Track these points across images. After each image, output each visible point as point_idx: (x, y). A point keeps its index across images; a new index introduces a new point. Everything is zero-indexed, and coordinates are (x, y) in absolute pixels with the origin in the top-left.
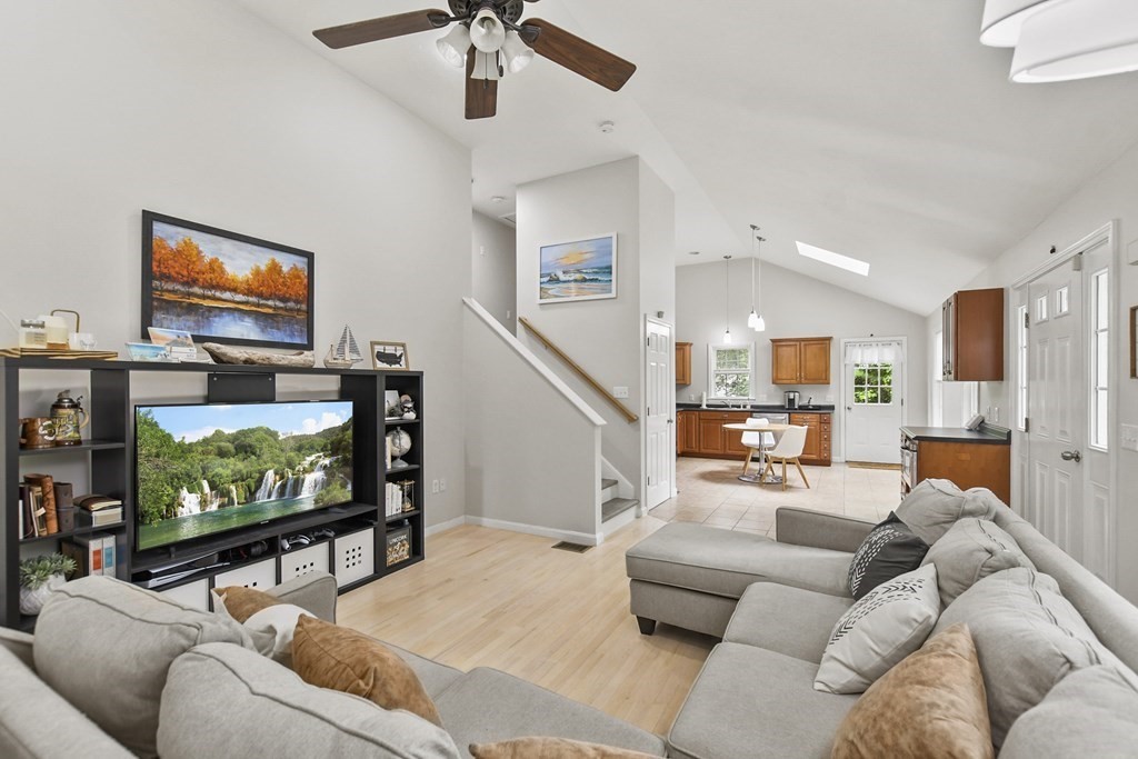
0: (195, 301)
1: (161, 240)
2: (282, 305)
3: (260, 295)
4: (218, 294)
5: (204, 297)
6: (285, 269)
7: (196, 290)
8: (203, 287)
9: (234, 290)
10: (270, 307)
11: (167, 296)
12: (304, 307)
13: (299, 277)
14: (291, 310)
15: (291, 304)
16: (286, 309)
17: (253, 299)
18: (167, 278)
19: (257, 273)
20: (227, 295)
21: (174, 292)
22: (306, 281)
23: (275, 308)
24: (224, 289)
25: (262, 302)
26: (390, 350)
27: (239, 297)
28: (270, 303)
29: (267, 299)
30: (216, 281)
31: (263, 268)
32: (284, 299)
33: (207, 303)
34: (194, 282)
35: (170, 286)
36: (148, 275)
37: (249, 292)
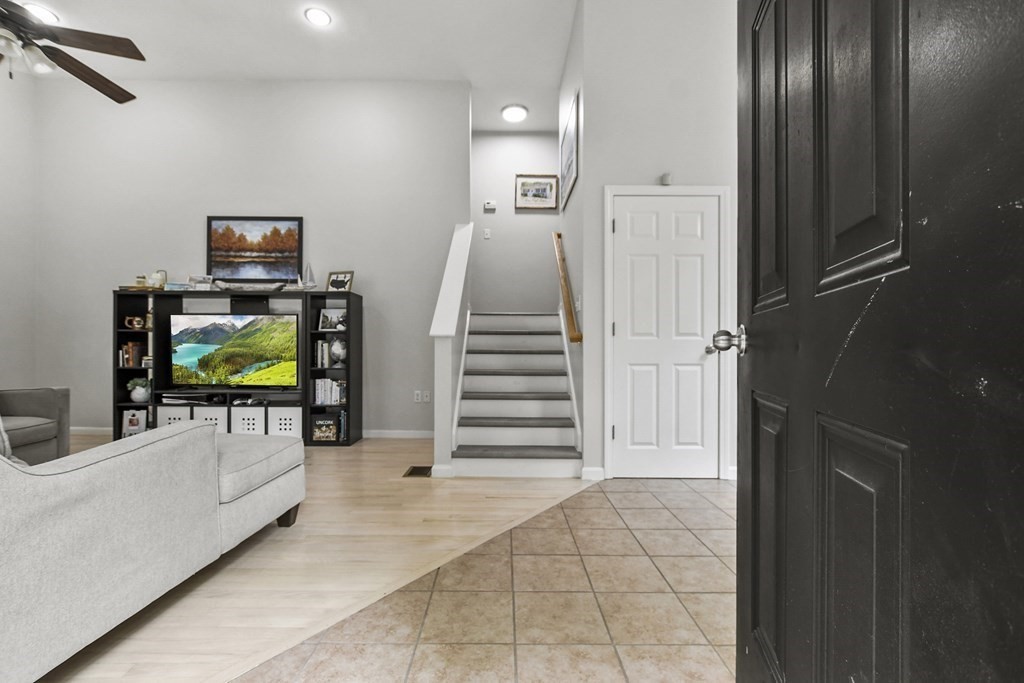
0: (231, 259)
1: (216, 229)
2: (280, 255)
3: (267, 251)
4: (243, 254)
5: (235, 257)
6: (283, 232)
7: (232, 253)
8: (235, 251)
9: (252, 250)
10: (272, 257)
11: (218, 259)
12: (295, 254)
13: (292, 235)
14: (287, 257)
15: (286, 254)
16: (282, 257)
17: (262, 254)
18: (218, 249)
19: (265, 237)
20: (248, 254)
21: (221, 256)
22: (297, 237)
23: (276, 258)
24: (246, 250)
25: (268, 255)
26: (341, 278)
27: (255, 254)
28: (273, 255)
29: (271, 253)
30: (242, 246)
31: (269, 234)
32: (281, 252)
33: (236, 260)
34: (229, 249)
35: (218, 253)
36: (210, 249)
37: (260, 250)
